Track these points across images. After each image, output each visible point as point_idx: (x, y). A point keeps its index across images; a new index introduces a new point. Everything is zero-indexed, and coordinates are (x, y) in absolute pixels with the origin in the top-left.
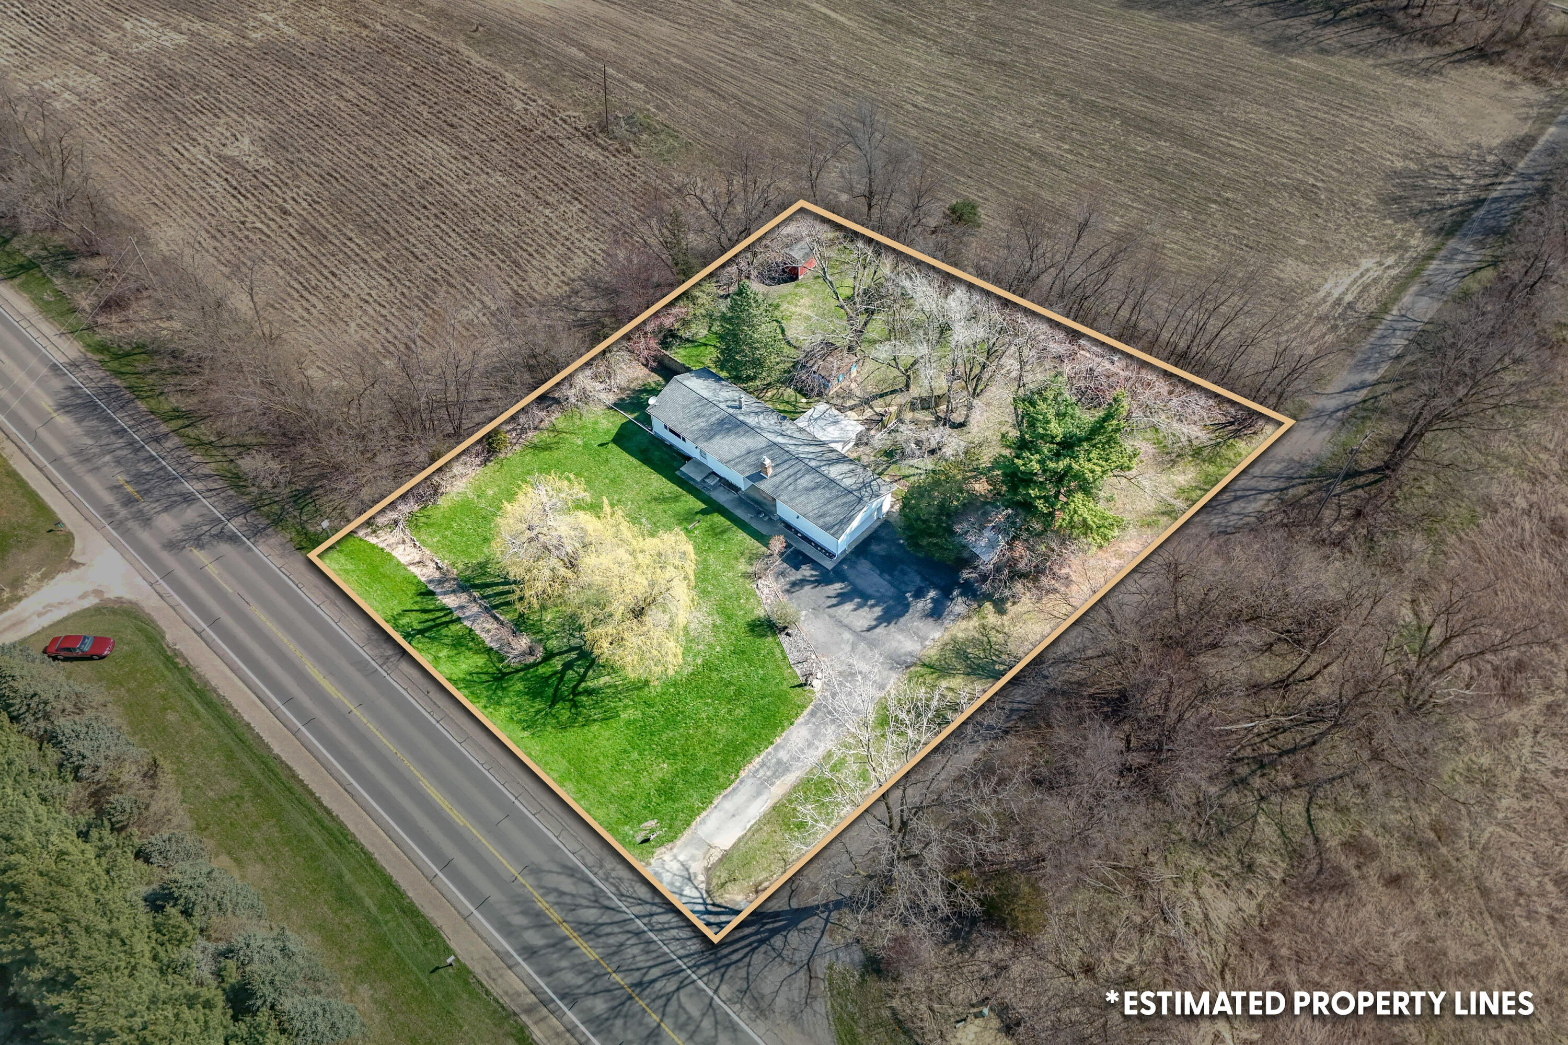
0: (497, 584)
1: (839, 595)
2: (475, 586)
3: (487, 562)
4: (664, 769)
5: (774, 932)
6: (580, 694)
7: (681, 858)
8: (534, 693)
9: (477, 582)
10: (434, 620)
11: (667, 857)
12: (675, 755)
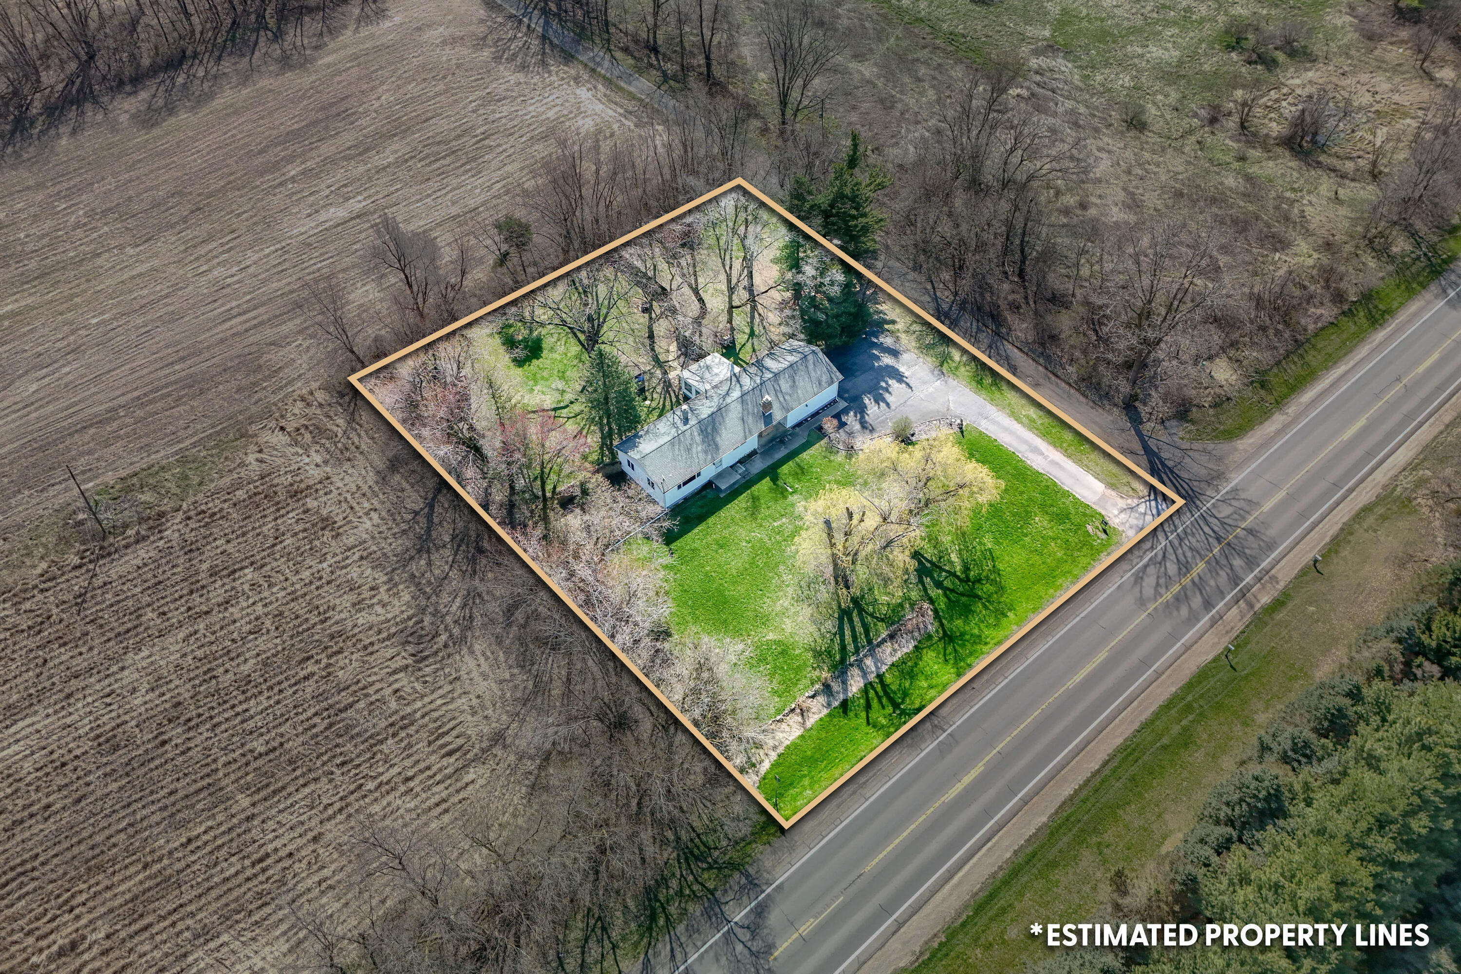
0: (842, 640)
1: (877, 402)
2: (843, 660)
3: (814, 650)
4: (1040, 521)
5: (1163, 465)
6: (967, 577)
7: (1116, 512)
8: (966, 612)
9: (838, 657)
10: (879, 698)
11: (1117, 521)
12: (1027, 512)
